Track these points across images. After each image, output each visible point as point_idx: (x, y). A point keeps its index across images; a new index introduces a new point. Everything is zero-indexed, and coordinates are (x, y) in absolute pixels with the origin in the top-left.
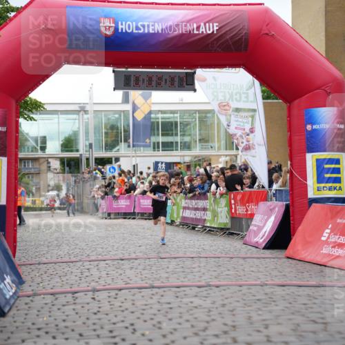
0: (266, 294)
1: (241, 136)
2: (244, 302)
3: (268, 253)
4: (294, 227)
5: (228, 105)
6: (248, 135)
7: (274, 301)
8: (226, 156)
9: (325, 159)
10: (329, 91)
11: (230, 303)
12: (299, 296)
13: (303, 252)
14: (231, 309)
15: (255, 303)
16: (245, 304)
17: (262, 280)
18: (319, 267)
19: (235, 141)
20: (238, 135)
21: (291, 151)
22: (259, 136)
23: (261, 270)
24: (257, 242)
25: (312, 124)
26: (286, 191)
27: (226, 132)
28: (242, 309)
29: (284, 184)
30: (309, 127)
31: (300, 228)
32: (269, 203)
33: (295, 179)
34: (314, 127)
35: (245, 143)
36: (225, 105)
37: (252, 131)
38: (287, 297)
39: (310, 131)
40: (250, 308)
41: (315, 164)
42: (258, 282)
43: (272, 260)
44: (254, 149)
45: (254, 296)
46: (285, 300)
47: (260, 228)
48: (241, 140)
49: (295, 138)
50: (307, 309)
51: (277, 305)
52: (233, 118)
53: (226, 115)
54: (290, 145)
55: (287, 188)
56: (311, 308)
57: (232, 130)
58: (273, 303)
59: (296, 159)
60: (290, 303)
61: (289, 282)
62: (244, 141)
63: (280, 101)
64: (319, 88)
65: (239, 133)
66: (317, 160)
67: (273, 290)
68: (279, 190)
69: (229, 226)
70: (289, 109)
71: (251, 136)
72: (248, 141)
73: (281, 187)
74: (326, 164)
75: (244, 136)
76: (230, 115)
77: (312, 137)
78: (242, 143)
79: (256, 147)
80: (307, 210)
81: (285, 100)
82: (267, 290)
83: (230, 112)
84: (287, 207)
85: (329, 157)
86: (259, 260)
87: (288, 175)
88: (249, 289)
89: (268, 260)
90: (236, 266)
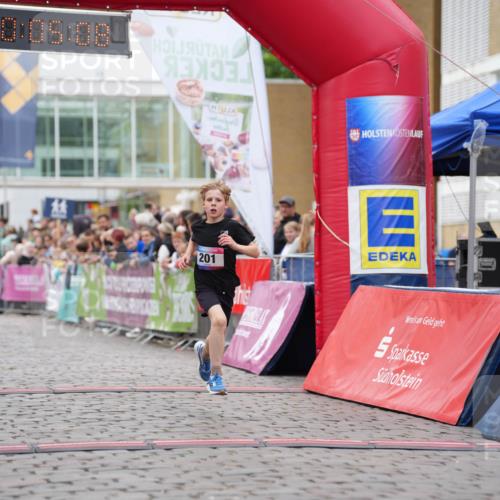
0: (264, 463)
1: (223, 150)
2: (222, 479)
3: (270, 382)
4: (322, 332)
5: (196, 86)
6: (235, 148)
7: (281, 478)
8: (191, 189)
9: (384, 198)
10: (394, 63)
11: (194, 482)
12: (328, 466)
13: (338, 381)
14: (194, 493)
15: (243, 480)
16: (223, 483)
17: (256, 436)
18: (369, 410)
19: (210, 160)
20: (216, 149)
21: (318, 180)
22: (258, 152)
23: (254, 415)
24: (249, 362)
25: (361, 128)
26: (307, 260)
27: (193, 141)
28: (217, 492)
29: (304, 248)
30: (354, 135)
31: (333, 333)
32: (274, 284)
33: (325, 237)
34: (365, 134)
35: (230, 163)
36: (190, 87)
37: (243, 139)
38: (305, 469)
39: (356, 143)
40: (232, 491)
41: (365, 207)
42: (250, 440)
43: (280, 396)
44: (246, 175)
45: (241, 466)
46: (301, 474)
47: (255, 334)
48: (221, 157)
49: (328, 156)
50: (343, 493)
51: (284, 485)
52: (206, 114)
53: (192, 107)
54: (318, 169)
55: (311, 255)
56: (353, 490)
57: (203, 138)
58: (278, 481)
59: (329, 198)
60: (311, 481)
61: (310, 440)
62: (228, 159)
63: (301, 82)
64: (375, 56)
65: (217, 143)
66: (370, 200)
67: (277, 454)
68: (294, 259)
69: (194, 329)
70: (317, 98)
71: (242, 149)
72: (236, 161)
73: (298, 252)
74: (387, 208)
75: (227, 150)
76: (201, 108)
77: (360, 154)
78: (224, 163)
79: (252, 171)
80: (349, 298)
81: (310, 79)
82: (268, 454)
83: (200, 100)
84: (310, 291)
85: (392, 195)
86: (251, 396)
87: (313, 230)
88: (231, 453)
89: (269, 397)
90: (206, 409)
